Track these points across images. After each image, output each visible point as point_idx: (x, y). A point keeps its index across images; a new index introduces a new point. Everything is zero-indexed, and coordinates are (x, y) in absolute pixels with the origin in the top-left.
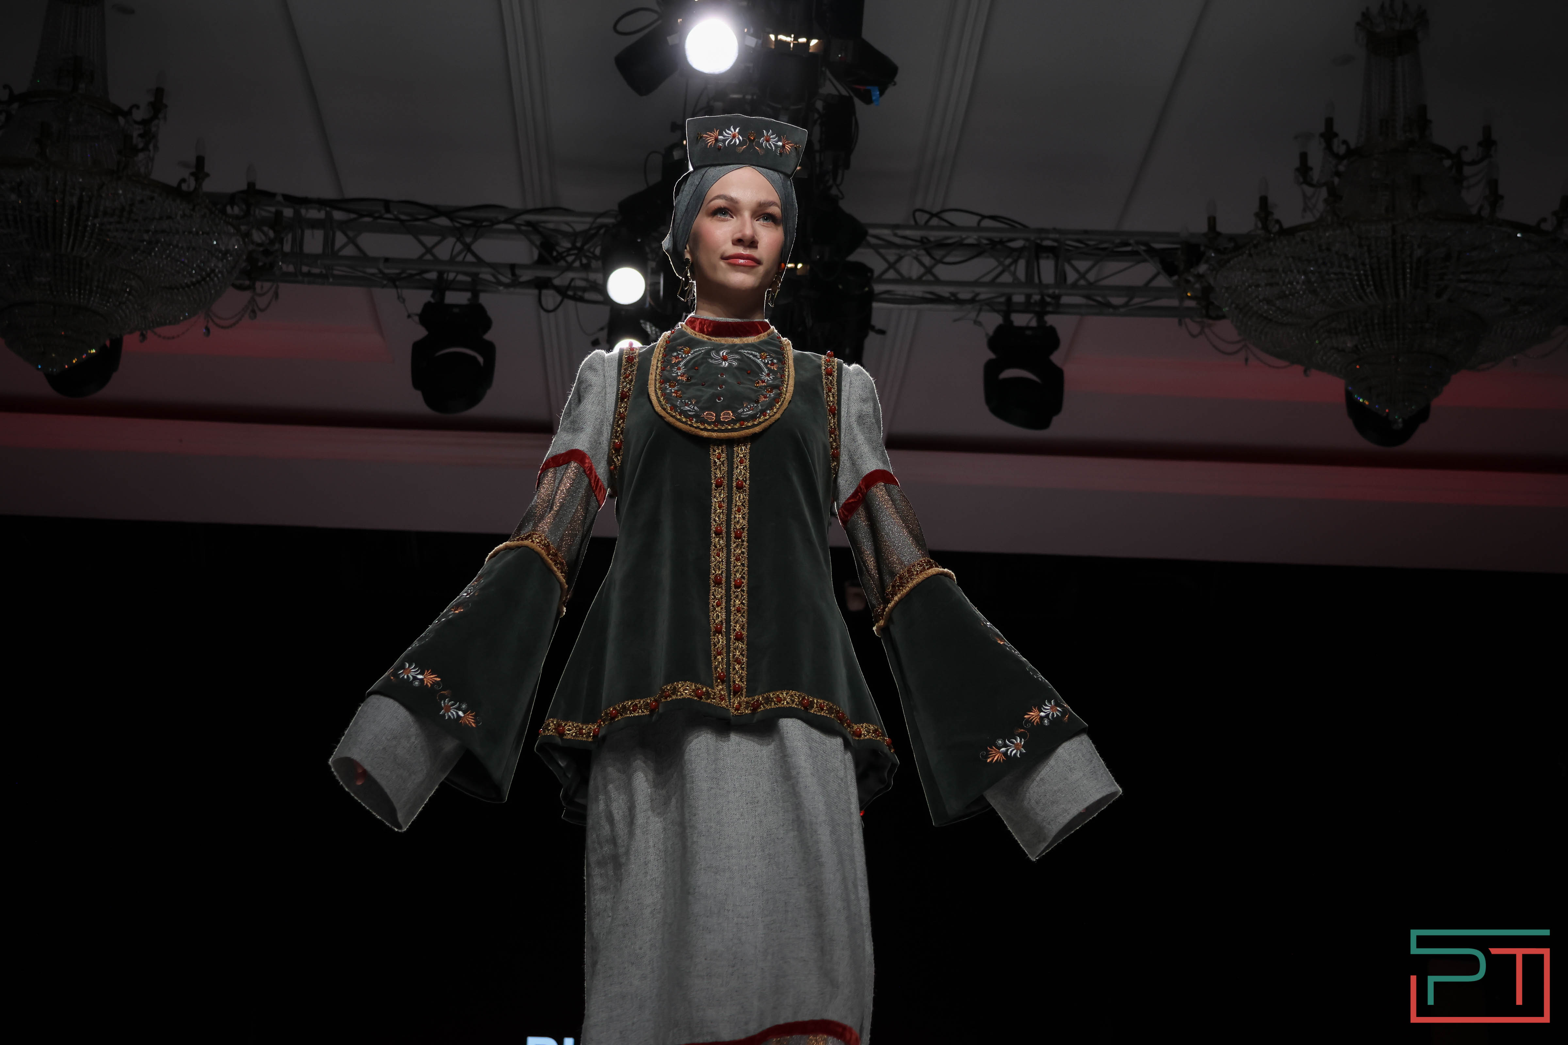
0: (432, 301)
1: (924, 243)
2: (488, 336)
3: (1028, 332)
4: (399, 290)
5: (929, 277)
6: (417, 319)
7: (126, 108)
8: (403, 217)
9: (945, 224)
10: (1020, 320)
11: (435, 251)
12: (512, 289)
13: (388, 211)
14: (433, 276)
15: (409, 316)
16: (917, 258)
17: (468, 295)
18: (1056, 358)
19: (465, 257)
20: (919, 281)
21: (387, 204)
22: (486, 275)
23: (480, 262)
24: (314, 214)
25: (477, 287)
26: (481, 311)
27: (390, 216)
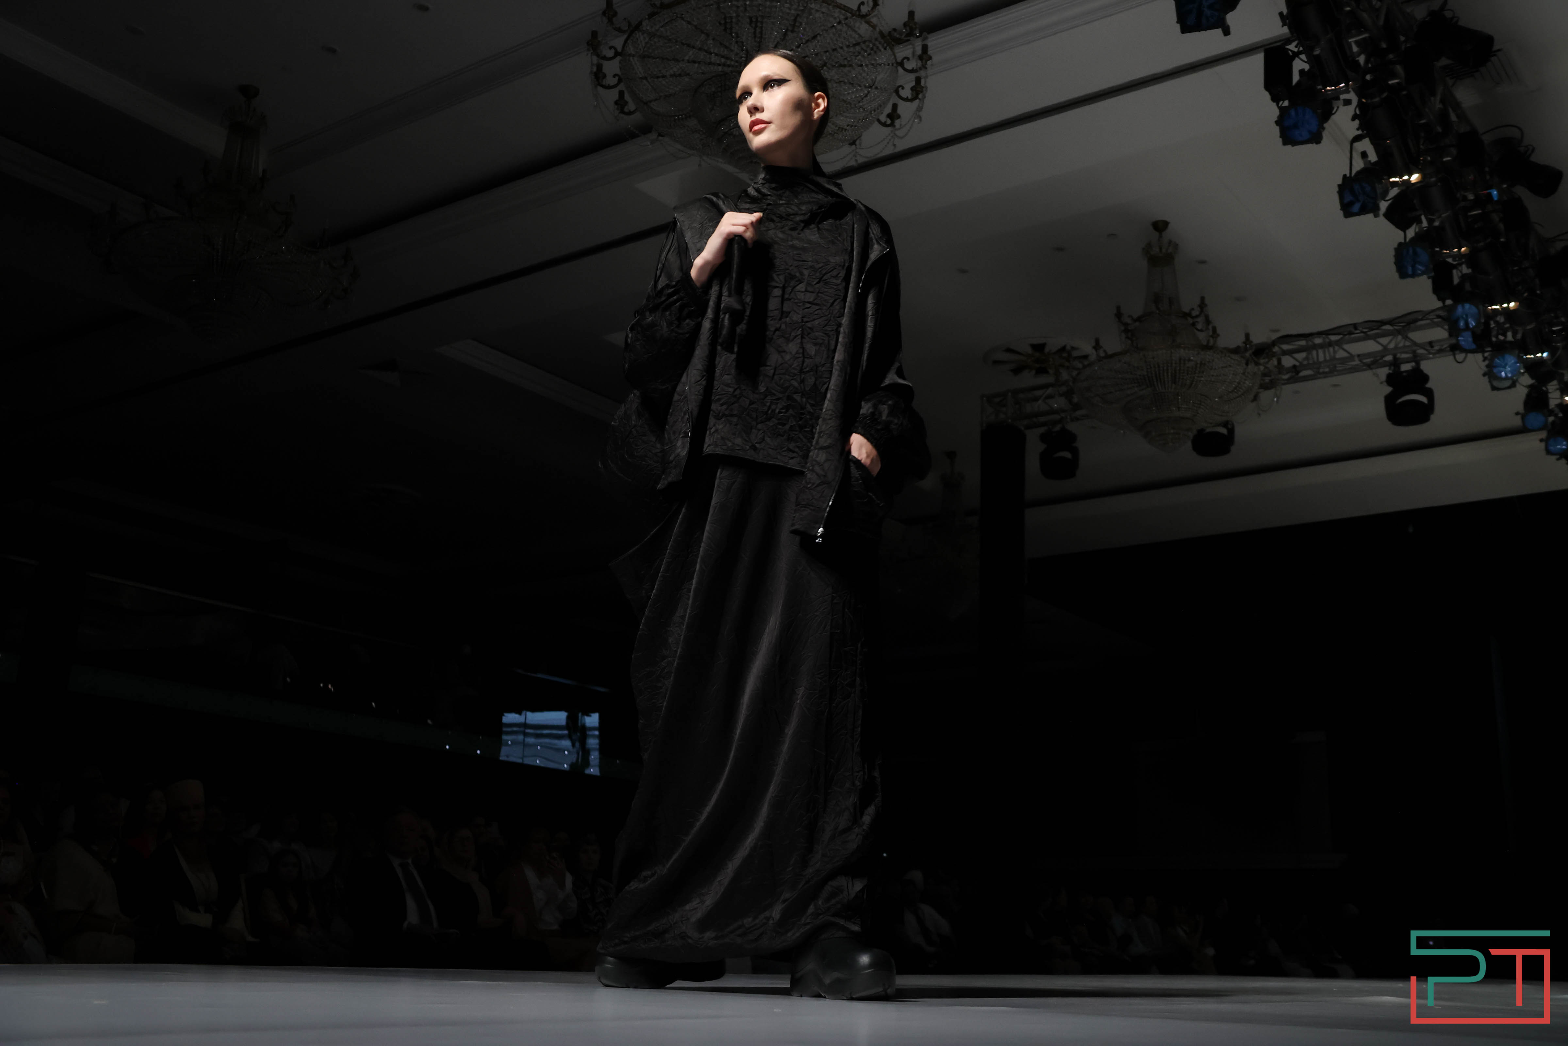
0: (1391, 372)
2: (1428, 386)
4: (1374, 370)
6: (1385, 384)
7: (1187, 311)
8: (1365, 330)
11: (1387, 345)
12: (1437, 355)
13: (1356, 329)
14: (1389, 358)
15: (1381, 383)
17: (1413, 364)
21: (1355, 326)
22: (1421, 351)
23: (1415, 344)
24: (1318, 341)
25: (1416, 359)
26: (1421, 372)
27: (1358, 331)
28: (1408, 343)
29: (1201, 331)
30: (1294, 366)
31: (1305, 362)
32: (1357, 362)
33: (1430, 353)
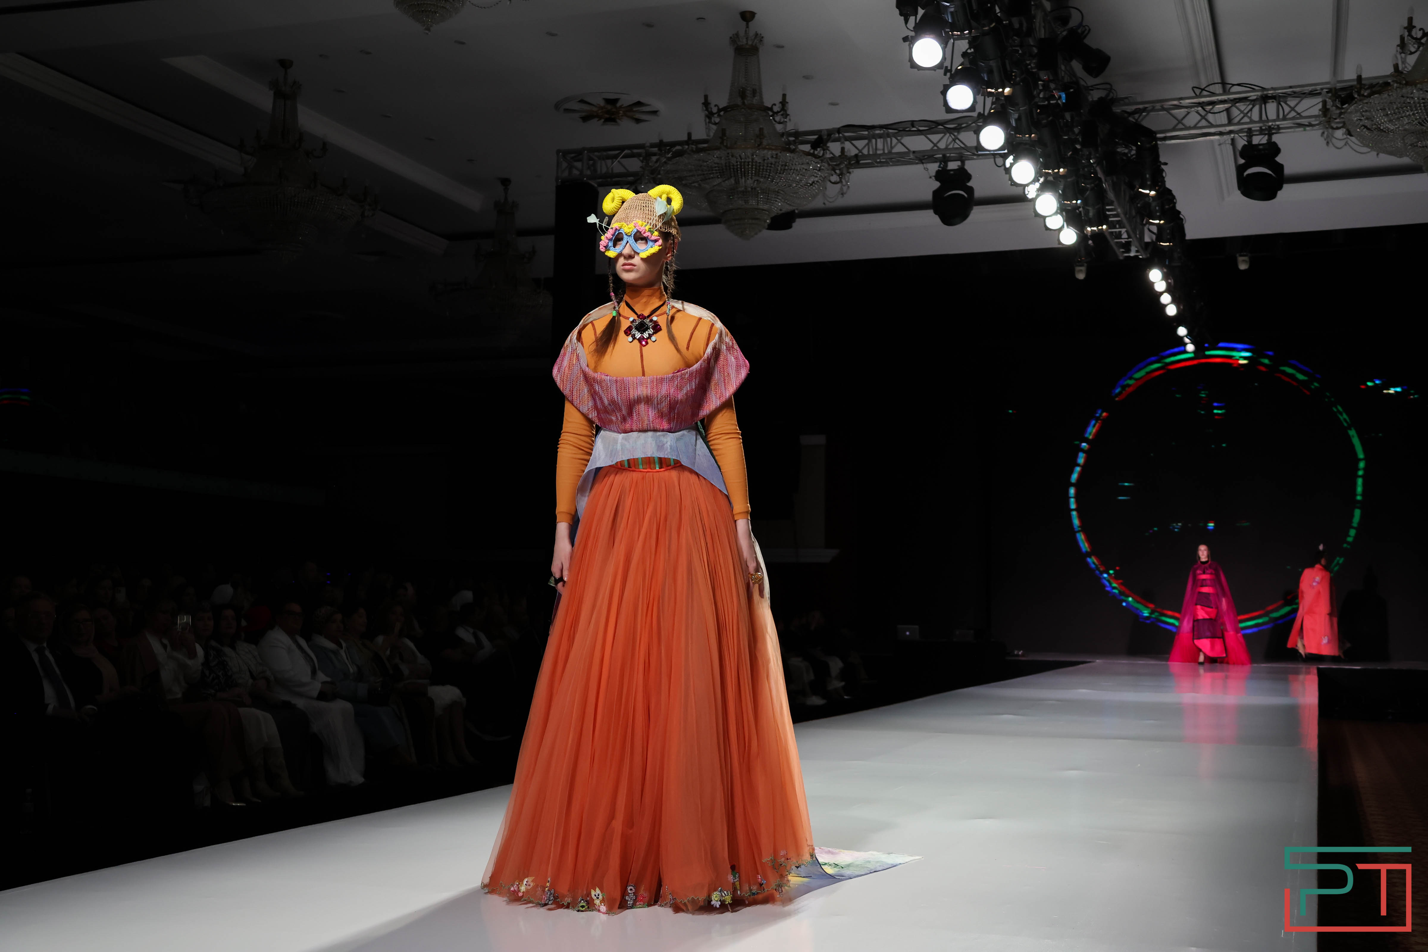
0: (940, 169)
1: (1201, 105)
2: (969, 184)
3: (1261, 147)
4: (925, 165)
5: (1203, 123)
6: (933, 178)
7: (770, 106)
8: (921, 129)
9: (1208, 93)
10: (1256, 140)
11: (938, 145)
12: (980, 157)
13: (913, 127)
14: (939, 156)
15: (931, 177)
16: (1197, 112)
17: (959, 163)
18: (1279, 159)
19: (953, 145)
20: (1195, 127)
21: (913, 123)
24: (880, 132)
25: (962, 159)
26: (966, 171)
27: (914, 129)
28: (956, 146)
29: (780, 123)
30: (856, 156)
31: (865, 152)
32: (912, 156)
33: (974, 154)
